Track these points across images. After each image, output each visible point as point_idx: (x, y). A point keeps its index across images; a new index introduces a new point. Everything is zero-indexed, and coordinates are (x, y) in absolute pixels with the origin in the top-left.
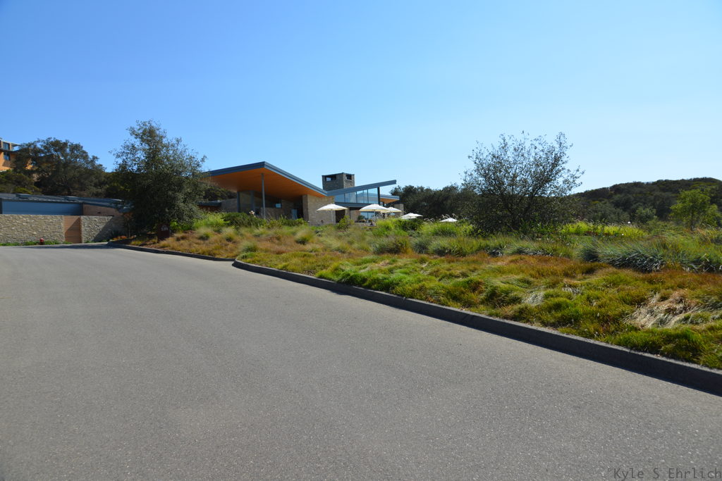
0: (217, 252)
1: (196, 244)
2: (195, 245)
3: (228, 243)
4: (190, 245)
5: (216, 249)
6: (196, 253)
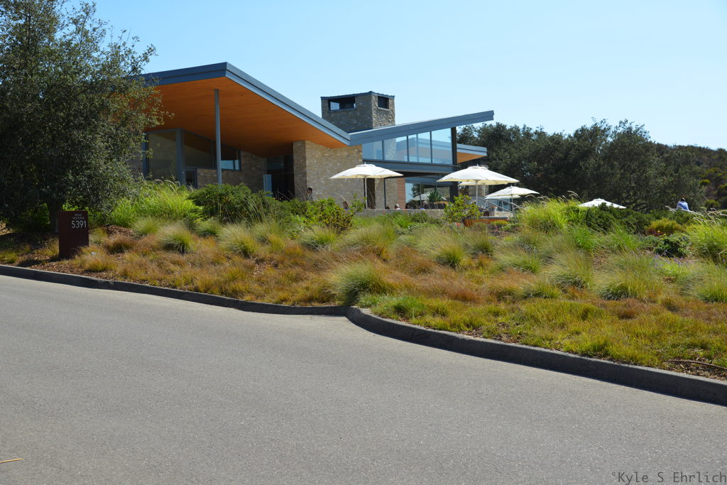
0: (240, 286)
1: (174, 263)
2: (172, 267)
3: (247, 261)
4: (160, 265)
5: (234, 279)
6: (186, 289)
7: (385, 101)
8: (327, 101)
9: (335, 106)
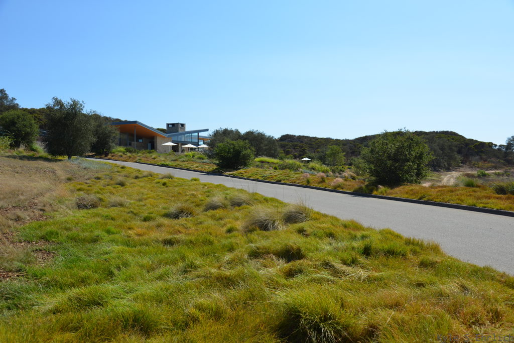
1: (120, 157)
4: (117, 158)
5: (127, 159)
6: (121, 160)
7: (183, 125)
8: (168, 125)
9: (170, 126)
